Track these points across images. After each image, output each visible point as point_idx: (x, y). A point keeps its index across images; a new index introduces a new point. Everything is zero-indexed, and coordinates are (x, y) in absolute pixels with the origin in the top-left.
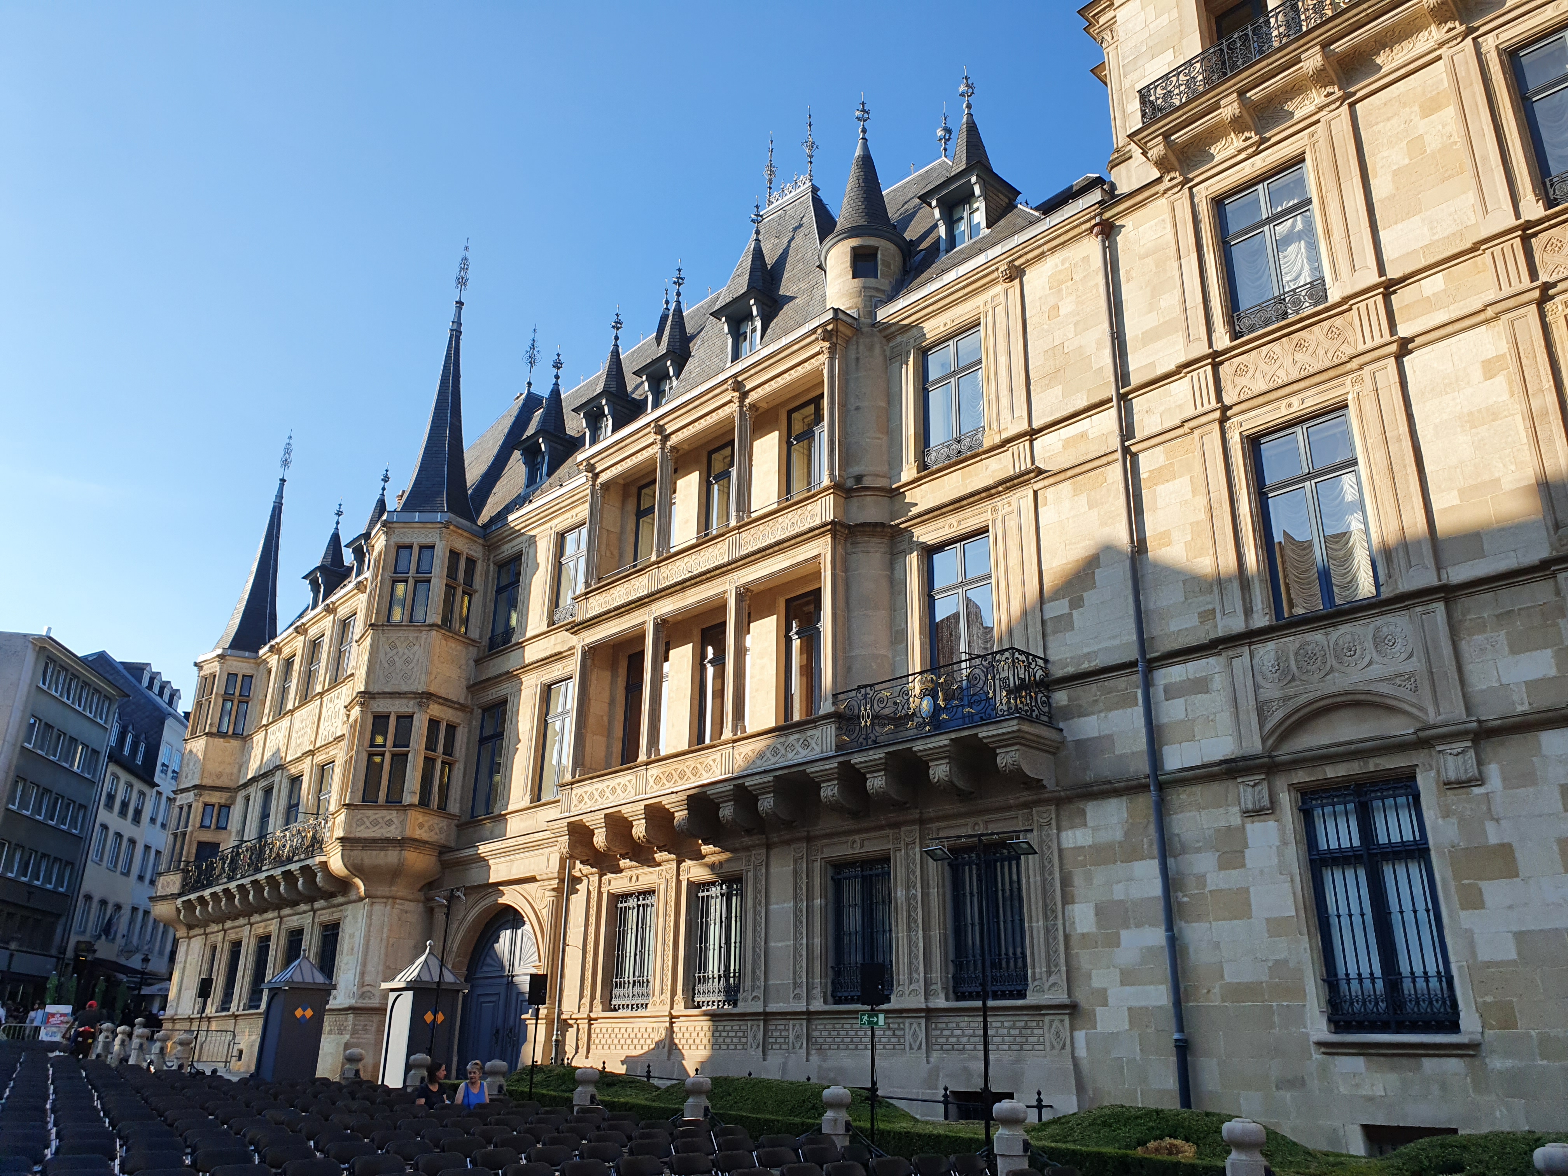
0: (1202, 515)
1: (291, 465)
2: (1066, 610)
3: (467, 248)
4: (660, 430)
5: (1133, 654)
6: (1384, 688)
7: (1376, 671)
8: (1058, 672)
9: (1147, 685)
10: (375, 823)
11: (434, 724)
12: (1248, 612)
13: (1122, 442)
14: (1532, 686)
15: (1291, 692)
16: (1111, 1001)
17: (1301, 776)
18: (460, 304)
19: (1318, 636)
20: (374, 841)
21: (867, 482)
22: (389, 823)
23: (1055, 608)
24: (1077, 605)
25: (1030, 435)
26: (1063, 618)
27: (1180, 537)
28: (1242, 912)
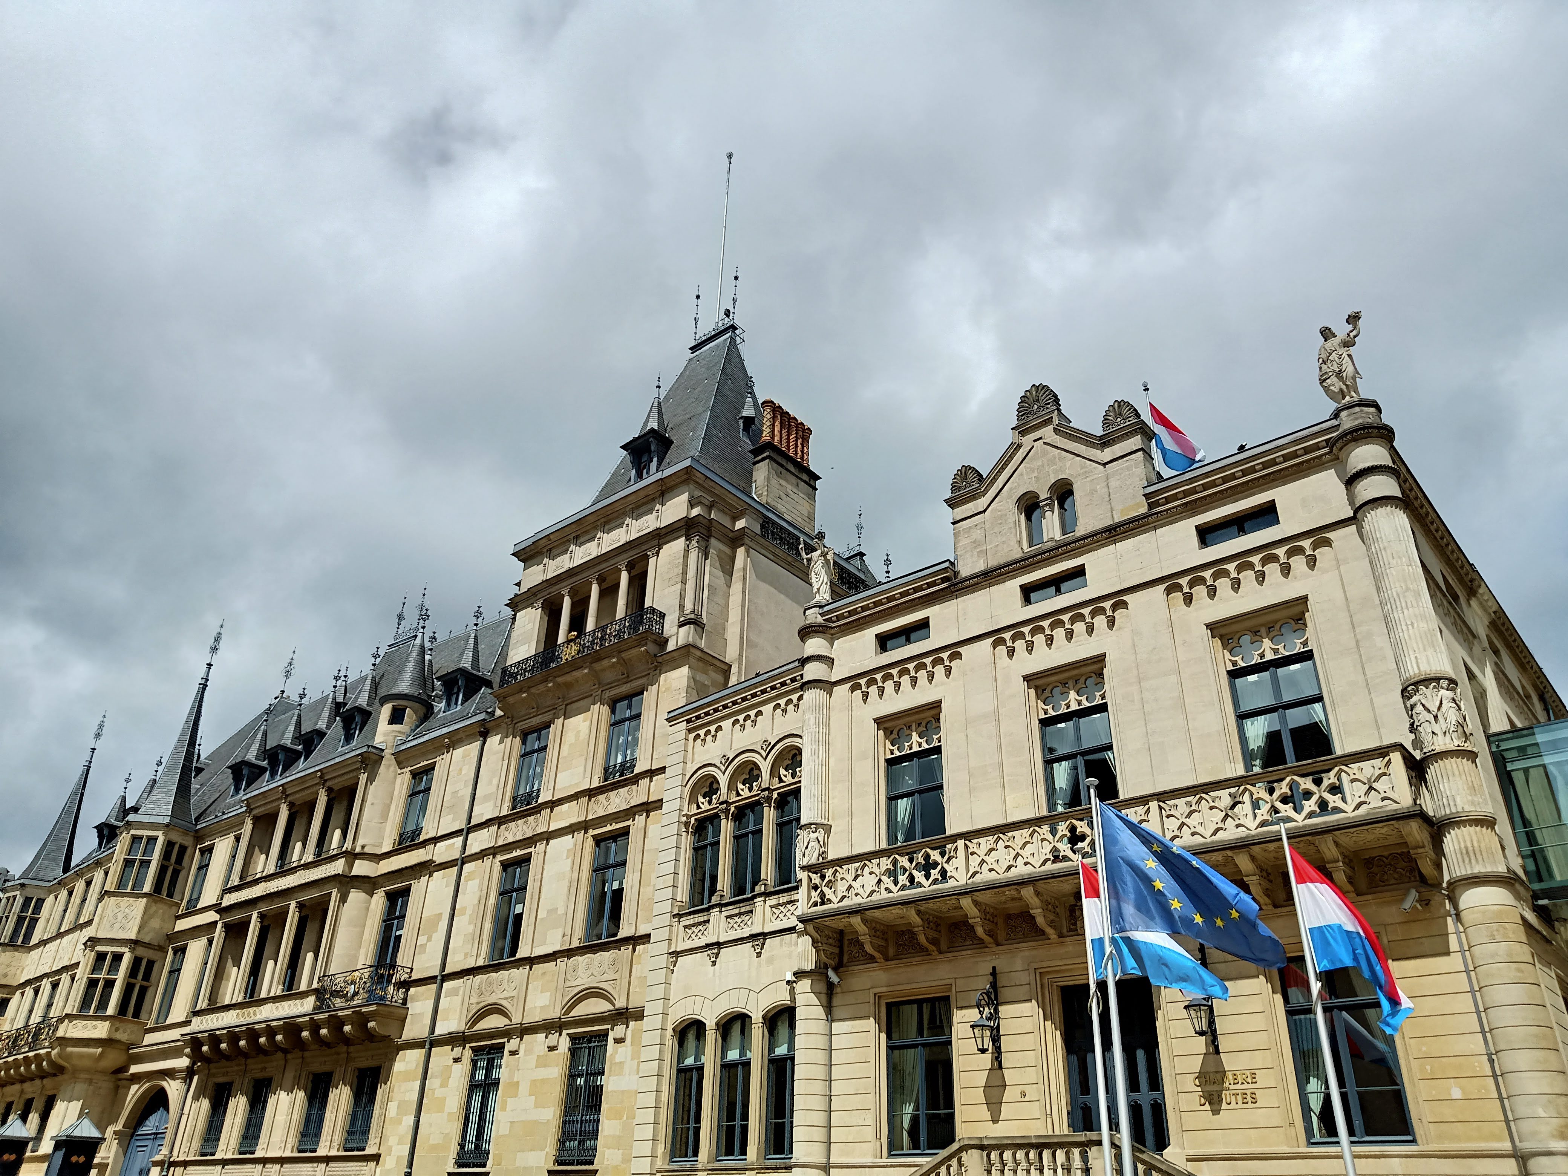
0: (476, 902)
1: (102, 738)
2: (425, 942)
3: (222, 626)
5: (436, 972)
6: (504, 1003)
7: (505, 994)
8: (415, 978)
9: (439, 990)
10: (85, 1027)
11: (137, 961)
12: (477, 959)
13: (461, 855)
14: (542, 1009)
15: (480, 1000)
16: (393, 1153)
17: (476, 1043)
18: (210, 665)
20: (82, 1040)
21: (365, 851)
22: (95, 1029)
23: (422, 940)
24: (429, 939)
25: (435, 840)
26: (423, 946)
27: (469, 911)
28: (441, 1110)
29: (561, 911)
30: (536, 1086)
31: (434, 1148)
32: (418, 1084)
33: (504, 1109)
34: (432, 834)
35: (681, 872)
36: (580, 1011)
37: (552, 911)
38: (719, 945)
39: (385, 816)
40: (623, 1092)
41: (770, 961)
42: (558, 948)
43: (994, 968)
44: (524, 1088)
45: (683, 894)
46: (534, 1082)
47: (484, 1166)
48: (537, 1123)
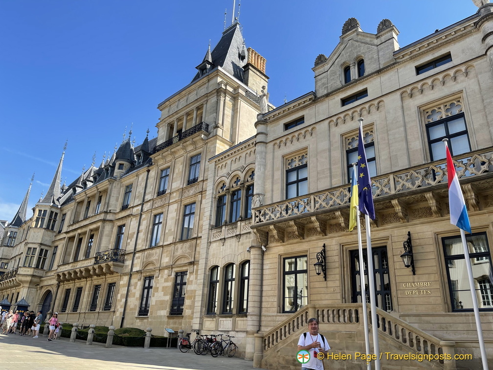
0: (146, 227)
4: (86, 193)
5: (133, 251)
6: (154, 261)
7: (154, 258)
8: (126, 253)
9: (134, 256)
10: (25, 271)
11: (42, 250)
12: (146, 246)
13: (141, 212)
14: (166, 262)
15: (146, 261)
16: (118, 311)
17: (144, 274)
19: (151, 251)
20: (25, 275)
21: (111, 211)
22: (28, 271)
23: (129, 241)
24: (131, 241)
25: (133, 207)
26: (129, 243)
27: (143, 231)
28: (134, 296)
29: (173, 230)
30: (164, 288)
31: (131, 309)
32: (127, 288)
33: (154, 296)
34: (132, 206)
35: (213, 215)
36: (179, 263)
37: (170, 230)
38: (224, 239)
39: (117, 200)
40: (192, 290)
41: (242, 244)
42: (172, 242)
43: (324, 244)
44: (160, 289)
45: (213, 223)
46: (163, 287)
47: (147, 315)
48: (164, 301)
